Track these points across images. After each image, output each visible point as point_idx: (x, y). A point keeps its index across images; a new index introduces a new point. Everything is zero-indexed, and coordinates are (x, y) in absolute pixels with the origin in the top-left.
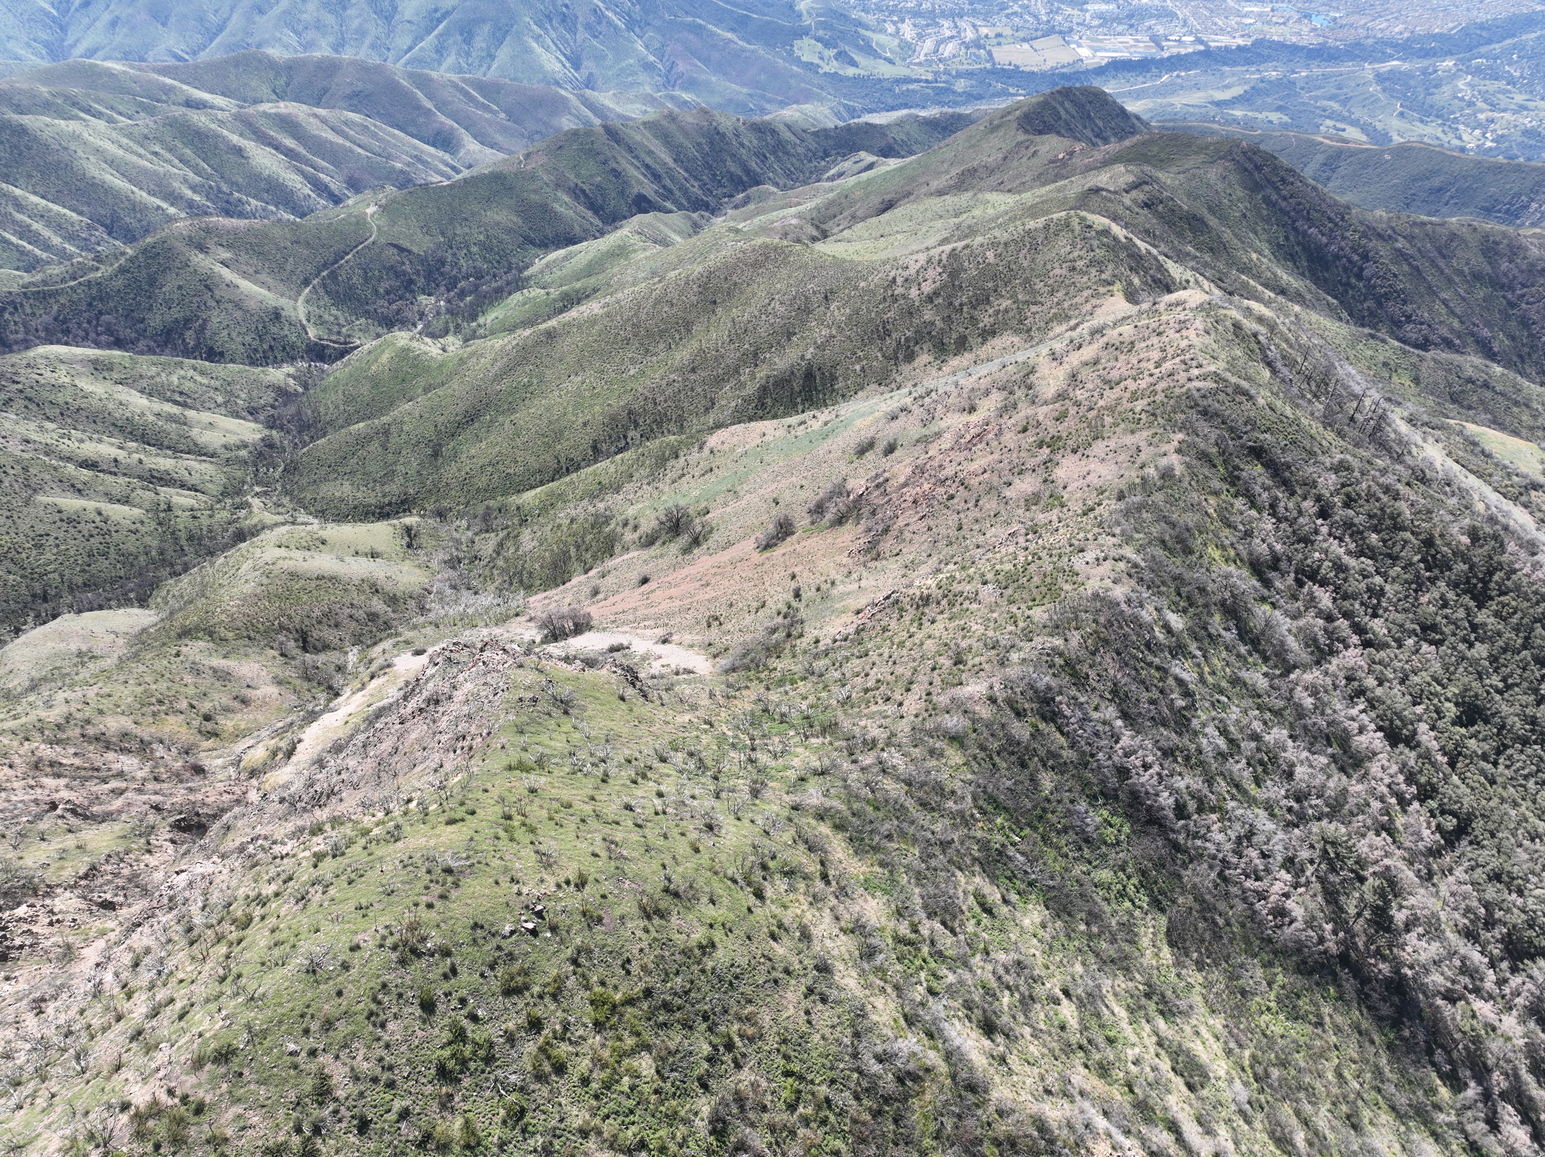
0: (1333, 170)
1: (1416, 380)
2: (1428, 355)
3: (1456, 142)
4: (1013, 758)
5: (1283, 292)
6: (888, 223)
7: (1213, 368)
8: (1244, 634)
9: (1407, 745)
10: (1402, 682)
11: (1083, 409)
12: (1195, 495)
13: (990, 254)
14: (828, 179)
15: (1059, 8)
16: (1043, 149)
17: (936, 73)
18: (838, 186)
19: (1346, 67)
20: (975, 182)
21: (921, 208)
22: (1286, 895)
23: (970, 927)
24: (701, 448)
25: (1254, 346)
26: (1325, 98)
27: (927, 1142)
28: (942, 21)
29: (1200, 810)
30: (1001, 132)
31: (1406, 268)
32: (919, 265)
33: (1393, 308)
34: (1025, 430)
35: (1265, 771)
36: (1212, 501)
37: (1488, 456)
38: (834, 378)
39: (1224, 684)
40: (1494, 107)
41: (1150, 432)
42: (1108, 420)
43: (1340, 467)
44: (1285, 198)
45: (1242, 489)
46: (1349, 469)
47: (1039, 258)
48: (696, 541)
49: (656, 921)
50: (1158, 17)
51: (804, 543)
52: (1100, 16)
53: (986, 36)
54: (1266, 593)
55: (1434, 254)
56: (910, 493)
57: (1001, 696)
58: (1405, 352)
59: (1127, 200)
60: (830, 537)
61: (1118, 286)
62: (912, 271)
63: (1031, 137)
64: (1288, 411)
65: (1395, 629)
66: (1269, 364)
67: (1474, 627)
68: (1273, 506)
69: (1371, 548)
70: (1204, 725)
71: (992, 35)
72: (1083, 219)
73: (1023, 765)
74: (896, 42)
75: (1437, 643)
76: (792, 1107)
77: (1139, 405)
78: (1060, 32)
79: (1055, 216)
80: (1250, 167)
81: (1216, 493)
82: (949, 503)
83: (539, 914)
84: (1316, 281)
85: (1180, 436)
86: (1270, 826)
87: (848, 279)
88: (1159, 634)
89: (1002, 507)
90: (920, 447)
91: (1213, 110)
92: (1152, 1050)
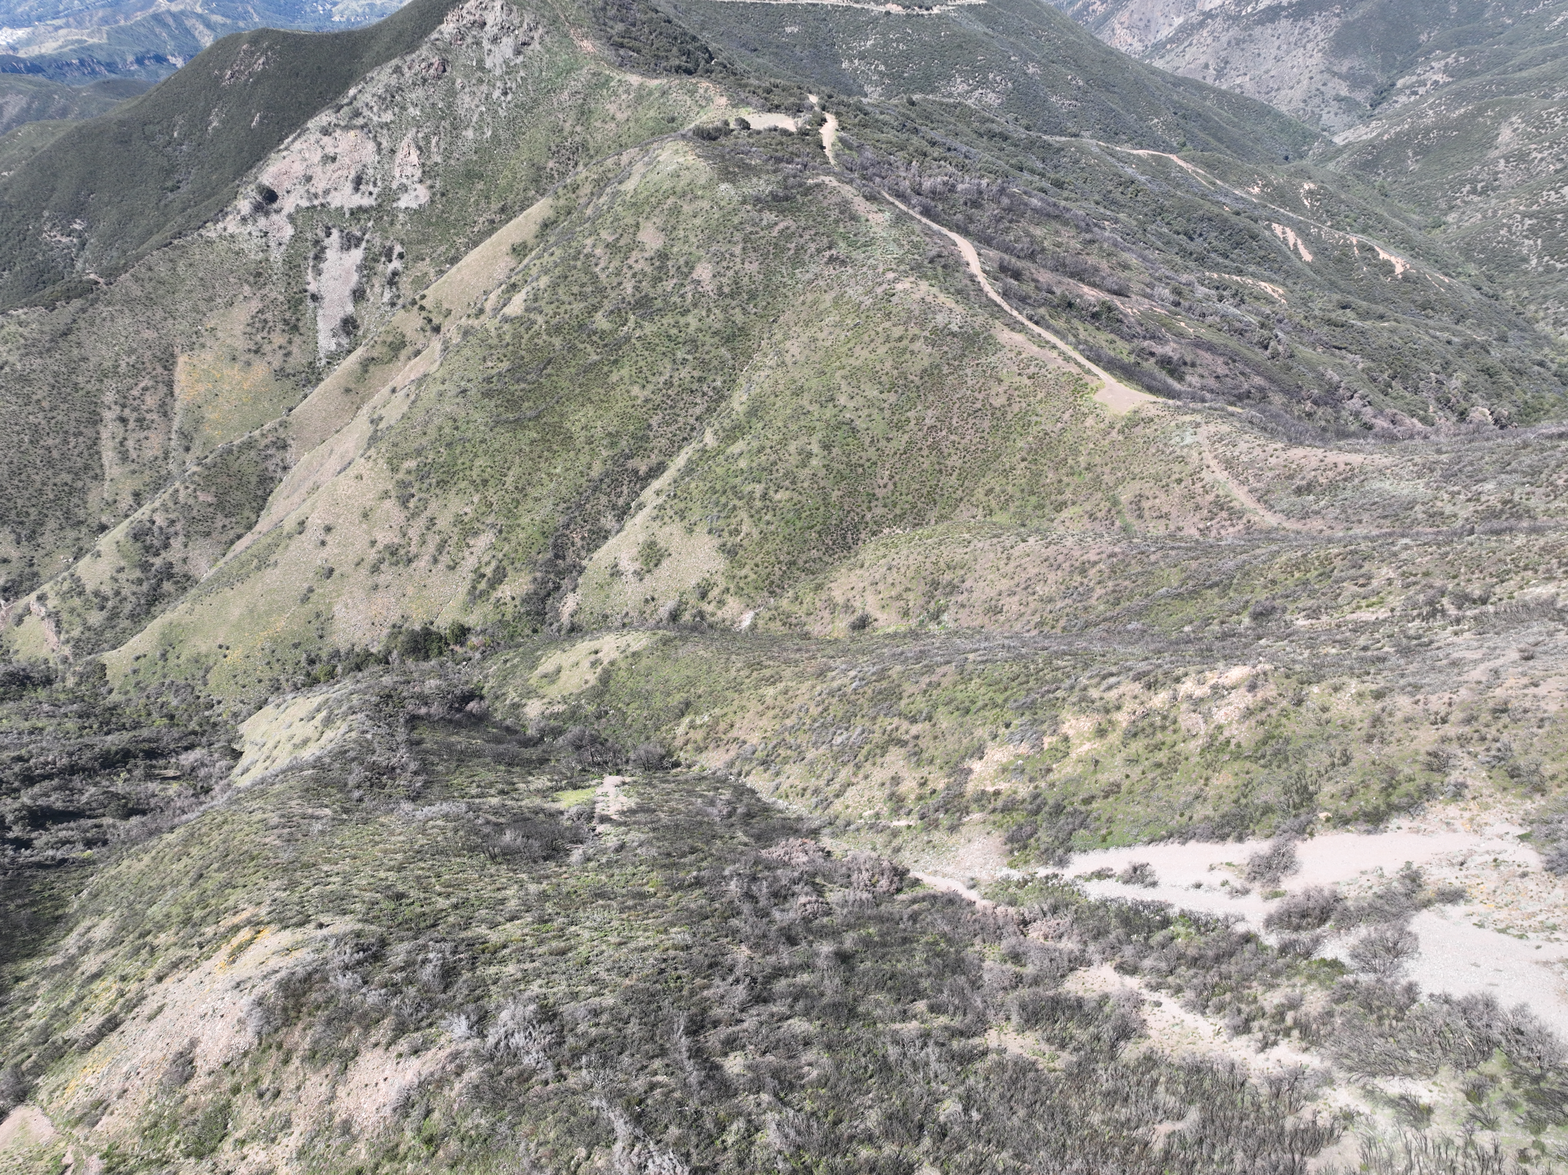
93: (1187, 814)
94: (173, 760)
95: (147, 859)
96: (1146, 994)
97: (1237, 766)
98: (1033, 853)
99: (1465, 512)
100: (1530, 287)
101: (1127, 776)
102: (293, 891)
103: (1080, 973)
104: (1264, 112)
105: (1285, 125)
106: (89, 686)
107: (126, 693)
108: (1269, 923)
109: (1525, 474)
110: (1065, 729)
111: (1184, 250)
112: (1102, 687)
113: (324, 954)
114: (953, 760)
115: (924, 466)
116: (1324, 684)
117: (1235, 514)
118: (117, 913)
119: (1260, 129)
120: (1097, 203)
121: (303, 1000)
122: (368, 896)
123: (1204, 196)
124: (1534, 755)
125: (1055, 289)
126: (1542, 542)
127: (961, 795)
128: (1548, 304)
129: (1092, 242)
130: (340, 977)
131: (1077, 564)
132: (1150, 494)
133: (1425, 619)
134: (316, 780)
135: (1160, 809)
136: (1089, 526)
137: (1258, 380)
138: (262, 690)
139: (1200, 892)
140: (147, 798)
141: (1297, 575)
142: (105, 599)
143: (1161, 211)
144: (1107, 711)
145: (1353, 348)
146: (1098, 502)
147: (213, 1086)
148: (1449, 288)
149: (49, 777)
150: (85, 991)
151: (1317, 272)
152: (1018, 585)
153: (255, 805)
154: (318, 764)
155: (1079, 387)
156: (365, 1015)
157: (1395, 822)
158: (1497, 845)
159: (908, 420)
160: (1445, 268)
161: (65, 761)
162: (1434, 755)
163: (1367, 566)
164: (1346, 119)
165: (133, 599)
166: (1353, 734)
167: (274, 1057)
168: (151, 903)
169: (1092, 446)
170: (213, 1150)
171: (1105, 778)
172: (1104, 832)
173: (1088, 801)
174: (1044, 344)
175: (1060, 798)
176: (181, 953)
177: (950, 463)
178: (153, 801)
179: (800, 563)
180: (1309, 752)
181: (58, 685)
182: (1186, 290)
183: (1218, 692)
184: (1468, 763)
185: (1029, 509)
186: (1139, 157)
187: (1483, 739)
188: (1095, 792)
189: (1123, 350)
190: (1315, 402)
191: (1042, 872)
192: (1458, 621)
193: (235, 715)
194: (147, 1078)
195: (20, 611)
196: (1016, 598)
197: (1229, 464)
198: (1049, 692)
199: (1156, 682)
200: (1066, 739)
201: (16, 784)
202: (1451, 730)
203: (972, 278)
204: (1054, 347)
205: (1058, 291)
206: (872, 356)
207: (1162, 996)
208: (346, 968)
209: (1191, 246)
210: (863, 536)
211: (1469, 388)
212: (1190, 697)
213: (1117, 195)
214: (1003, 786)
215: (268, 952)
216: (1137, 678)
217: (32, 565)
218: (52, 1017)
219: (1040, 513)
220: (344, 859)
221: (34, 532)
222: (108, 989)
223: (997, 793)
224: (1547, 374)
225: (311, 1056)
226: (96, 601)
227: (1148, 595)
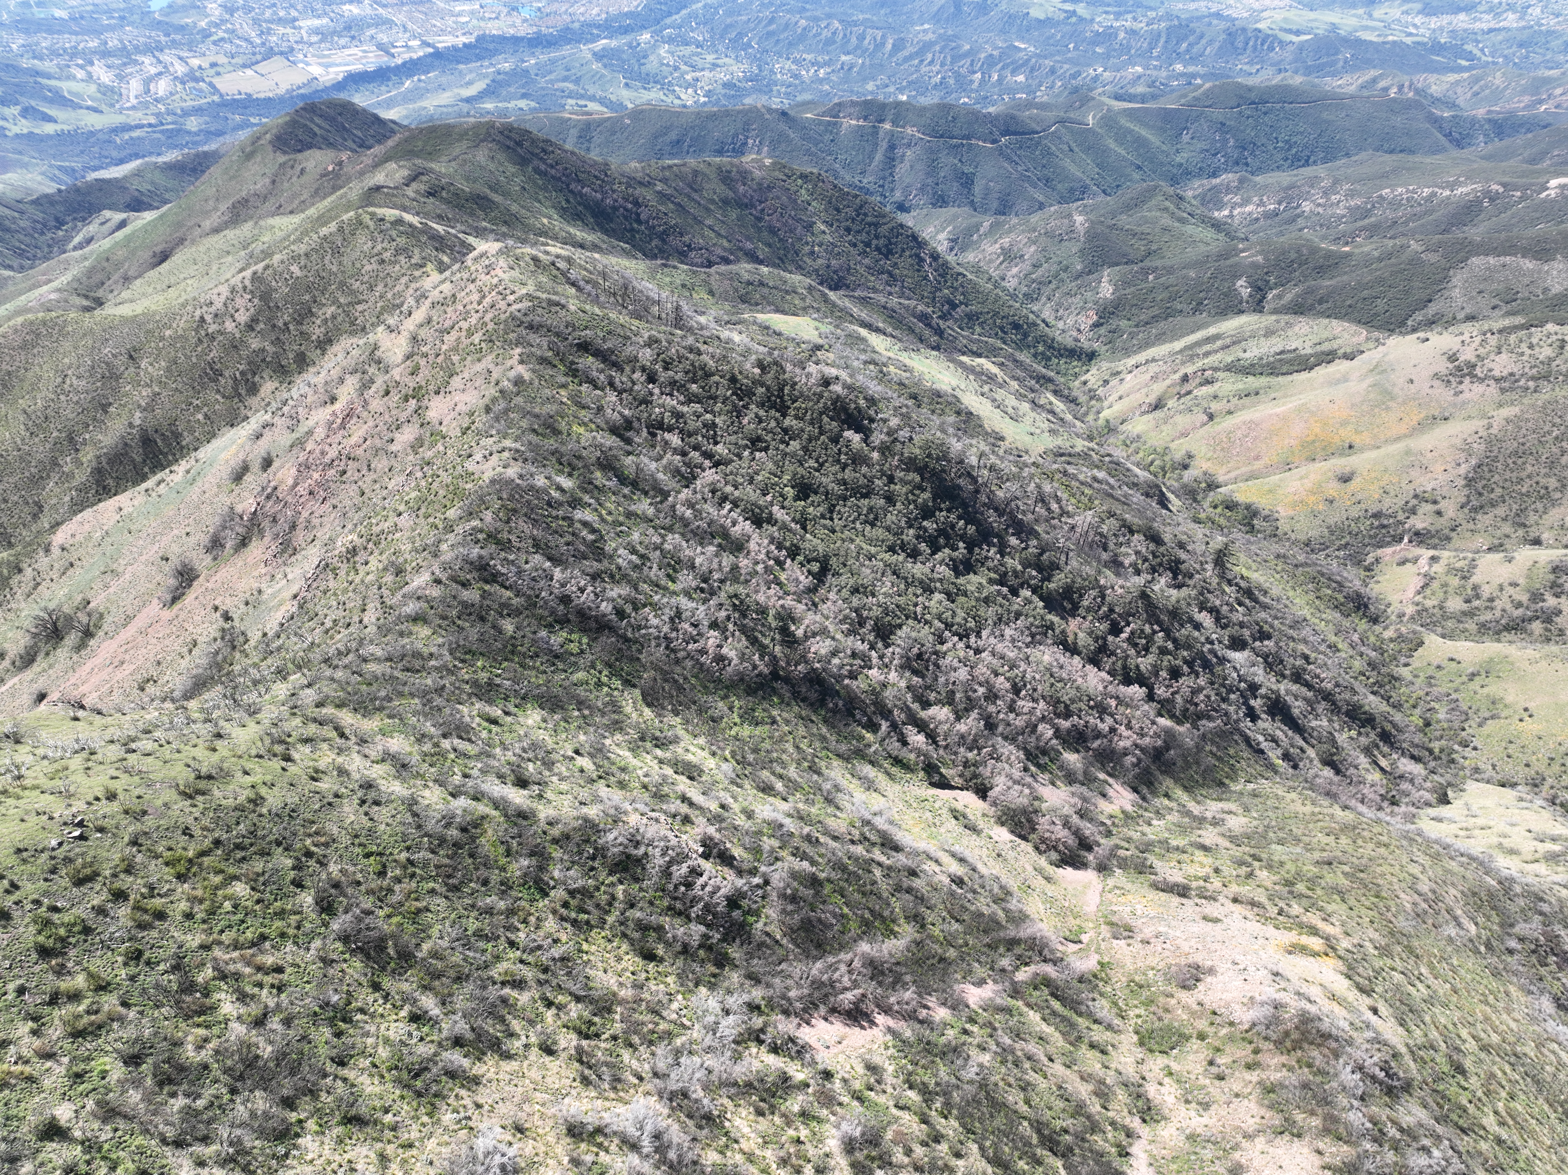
0: (589, 141)
1: (711, 293)
2: (713, 270)
3: (677, 102)
4: (473, 618)
5: (582, 246)
6: (171, 272)
7: (524, 291)
8: (623, 480)
9: (769, 523)
10: (751, 482)
11: (431, 358)
12: (547, 391)
13: (295, 269)
14: (75, 248)
15: (269, 29)
16: (310, 165)
17: (158, 115)
18: (92, 253)
19: (566, 50)
20: (251, 212)
21: (202, 249)
22: (720, 646)
23: (484, 734)
24: (47, 550)
25: (555, 272)
26: (558, 80)
27: (503, 861)
28: (140, 58)
29: (636, 609)
30: (258, 158)
31: (671, 206)
32: (223, 298)
33: (674, 241)
34: (387, 393)
35: (675, 571)
36: (563, 392)
37: (779, 334)
38: (177, 436)
39: (621, 519)
40: (694, 68)
41: (493, 355)
42: (456, 358)
43: (652, 342)
44: (552, 167)
45: (584, 378)
46: (657, 341)
47: (345, 260)
48: (88, 634)
49: (200, 798)
50: (377, 25)
51: (214, 579)
52: (316, 31)
53: (200, 67)
54: (629, 448)
55: (687, 190)
56: (301, 489)
57: (444, 577)
58: (694, 273)
59: (410, 192)
60: (238, 561)
61: (430, 267)
62: (218, 304)
63: (292, 156)
64: (597, 311)
65: (732, 447)
66: (573, 284)
67: (785, 431)
68: (612, 384)
69: (695, 395)
70: (615, 550)
71: (205, 65)
72: (373, 215)
73: (482, 619)
74: (93, 88)
75: (766, 449)
76: (382, 874)
77: (477, 338)
78: (281, 53)
79: (345, 217)
80: (512, 144)
81: (564, 386)
82: (344, 478)
83: (81, 824)
84: (606, 232)
85: (518, 350)
86: (692, 605)
87: (148, 332)
88: (555, 494)
89: (393, 462)
90: (295, 450)
91: (465, 107)
92: (657, 767)
94: (1395, 756)
95: (1309, 809)
102: (1381, 956)
106: (1397, 648)
107: (1416, 676)
113: (1355, 1034)
118: (1255, 823)
121: (1306, 1046)
122: (1434, 1034)
130: (1349, 1069)
134: (1491, 895)
138: (1521, 774)
140: (1350, 765)
142: (1478, 597)
147: (1193, 1013)
149: (1309, 686)
150: (1190, 849)
153: (1422, 858)
154: (1507, 884)
156: (1335, 1120)
161: (1329, 686)
165: (1498, 613)
167: (1244, 1052)
168: (1281, 842)
170: (1151, 1051)
176: (1263, 900)
178: (1352, 771)
181: (1378, 628)
193: (1477, 770)
194: (1167, 953)
195: (1410, 556)
201: (1287, 672)
208: (1360, 1068)
215: (1319, 978)
217: (1453, 530)
218: (1160, 842)
220: (1446, 981)
221: (1482, 507)
222: (1202, 865)
225: (1269, 1089)
226: (1469, 592)
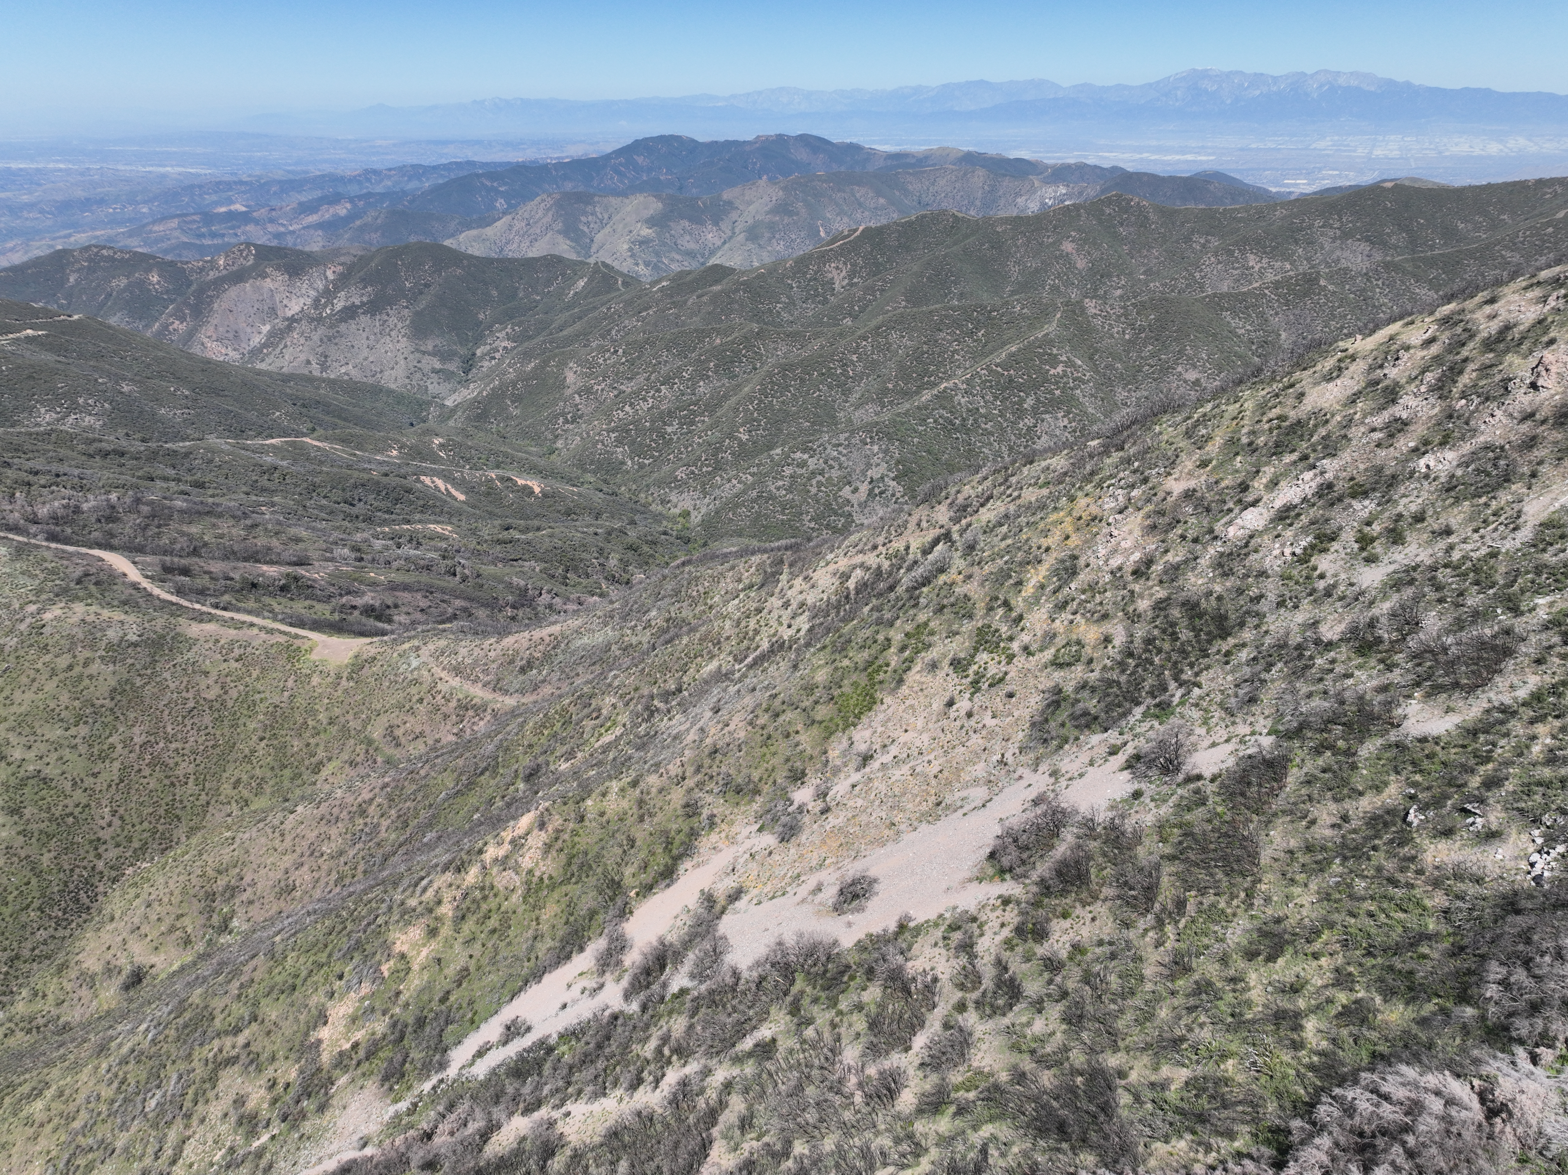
93: (533, 957)
96: (556, 1114)
97: (556, 895)
98: (411, 1077)
99: (645, 638)
100: (635, 481)
101: (471, 956)
103: (494, 1139)
104: (376, 391)
105: (399, 398)
108: (627, 996)
109: (671, 596)
110: (398, 948)
111: (350, 515)
112: (418, 893)
114: (297, 1043)
115: (151, 786)
116: (594, 795)
117: (479, 709)
119: (379, 405)
120: (248, 494)
123: (349, 467)
124: (745, 771)
125: (232, 575)
126: (698, 635)
127: (319, 1070)
128: (652, 490)
129: (255, 526)
131: (355, 809)
132: (398, 722)
133: (647, 721)
135: (510, 966)
136: (353, 773)
137: (458, 603)
139: (568, 1009)
141: (546, 732)
143: (313, 488)
144: (430, 911)
145: (526, 556)
146: (354, 748)
148: (580, 495)
151: (474, 507)
152: (302, 855)
155: (292, 653)
157: (681, 868)
158: (748, 844)
159: (112, 747)
160: (570, 481)
162: (687, 805)
163: (594, 703)
164: (449, 386)
166: (630, 821)
169: (326, 701)
171: (451, 970)
172: (470, 1015)
173: (444, 1000)
174: (239, 625)
175: (418, 1012)
177: (180, 772)
179: (26, 953)
180: (605, 852)
182: (364, 547)
183: (517, 844)
184: (709, 799)
185: (286, 784)
186: (273, 446)
187: (712, 777)
188: (447, 988)
189: (323, 611)
190: (514, 607)
191: (427, 1086)
192: (669, 711)
196: (306, 868)
197: (457, 670)
198: (369, 924)
199: (463, 863)
200: (403, 956)
202: (690, 783)
203: (135, 586)
204: (252, 625)
205: (236, 576)
206: (40, 695)
207: (569, 1106)
209: (354, 511)
210: (101, 889)
211: (625, 564)
212: (496, 860)
213: (264, 482)
214: (359, 1035)
216: (446, 869)
219: (299, 782)
223: (355, 1046)
224: (672, 539)
227: (431, 805)
